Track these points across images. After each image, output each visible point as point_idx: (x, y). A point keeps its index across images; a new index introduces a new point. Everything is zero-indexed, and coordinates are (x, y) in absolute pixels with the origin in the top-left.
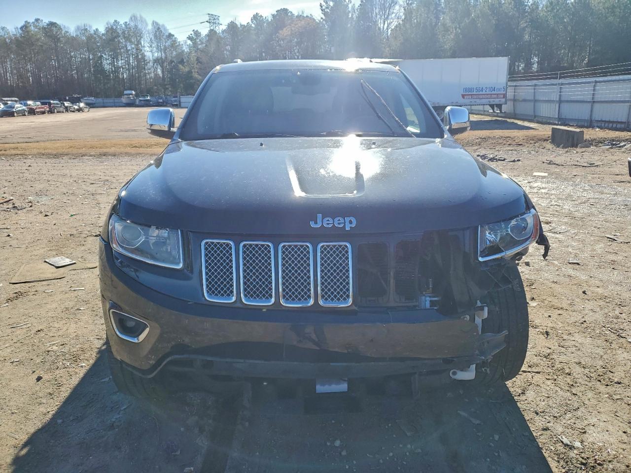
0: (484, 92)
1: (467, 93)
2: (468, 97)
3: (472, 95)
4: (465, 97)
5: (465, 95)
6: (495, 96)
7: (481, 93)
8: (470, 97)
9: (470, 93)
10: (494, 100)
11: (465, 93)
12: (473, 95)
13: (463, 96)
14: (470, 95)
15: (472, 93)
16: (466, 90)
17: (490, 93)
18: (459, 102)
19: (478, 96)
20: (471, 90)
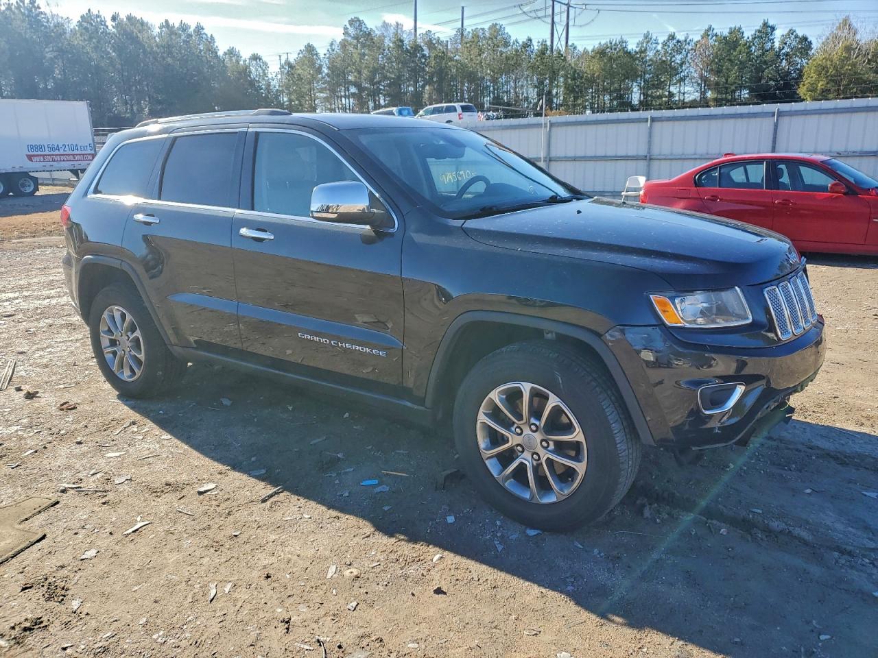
0: (62, 152)
1: (35, 153)
2: (38, 159)
3: (44, 156)
4: (34, 159)
5: (33, 156)
6: (80, 157)
7: (57, 152)
8: (42, 159)
9: (39, 153)
10: (80, 162)
11: (31, 153)
12: (46, 155)
13: (30, 158)
14: (41, 155)
15: (43, 153)
16: (32, 147)
17: (71, 152)
18: (25, 167)
19: (54, 158)
20: (41, 148)
